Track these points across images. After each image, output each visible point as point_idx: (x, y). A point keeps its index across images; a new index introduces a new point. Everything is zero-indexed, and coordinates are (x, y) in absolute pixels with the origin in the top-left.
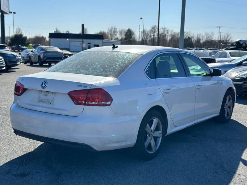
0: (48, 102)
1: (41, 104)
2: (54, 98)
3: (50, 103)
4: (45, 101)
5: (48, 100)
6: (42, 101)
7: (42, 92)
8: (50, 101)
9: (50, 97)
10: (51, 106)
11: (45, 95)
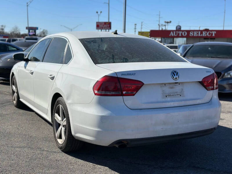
0: (177, 95)
1: (169, 99)
2: (182, 89)
3: (180, 95)
4: (173, 94)
5: (177, 92)
6: (169, 95)
7: (165, 85)
8: (179, 93)
9: (178, 88)
10: (181, 98)
11: (172, 88)
